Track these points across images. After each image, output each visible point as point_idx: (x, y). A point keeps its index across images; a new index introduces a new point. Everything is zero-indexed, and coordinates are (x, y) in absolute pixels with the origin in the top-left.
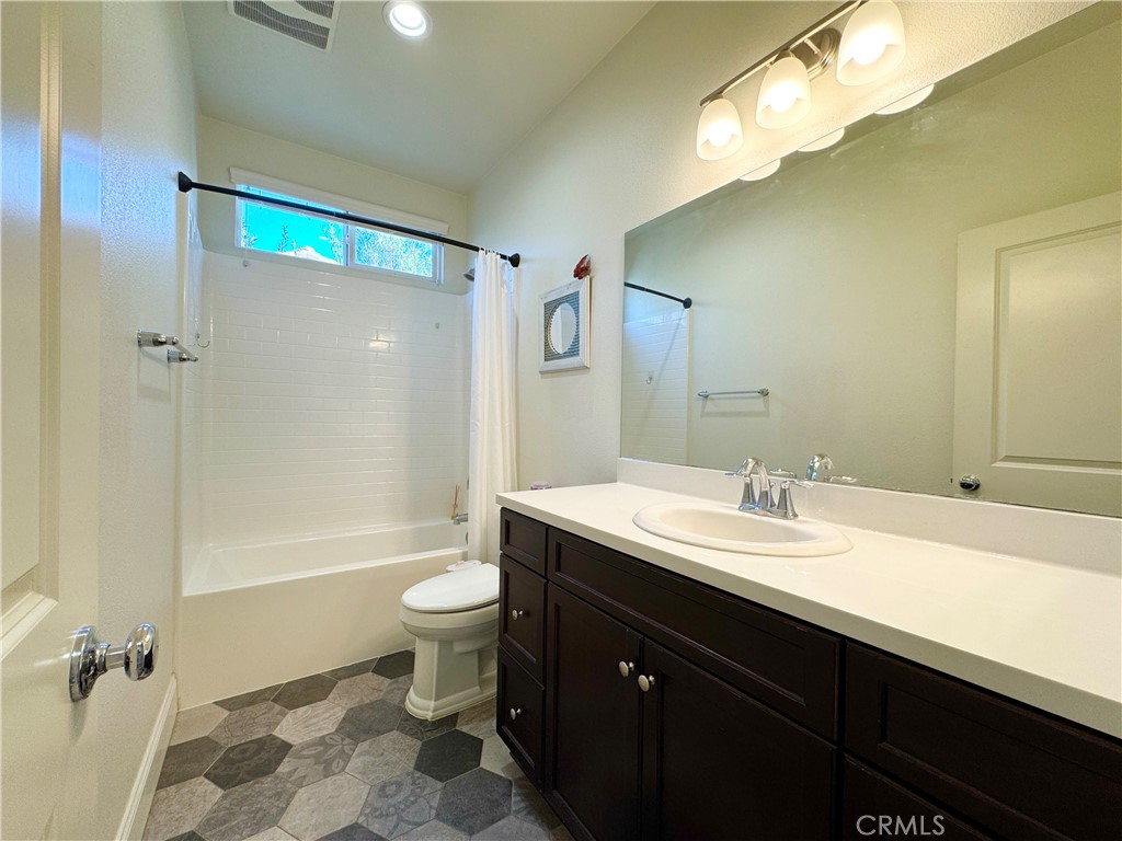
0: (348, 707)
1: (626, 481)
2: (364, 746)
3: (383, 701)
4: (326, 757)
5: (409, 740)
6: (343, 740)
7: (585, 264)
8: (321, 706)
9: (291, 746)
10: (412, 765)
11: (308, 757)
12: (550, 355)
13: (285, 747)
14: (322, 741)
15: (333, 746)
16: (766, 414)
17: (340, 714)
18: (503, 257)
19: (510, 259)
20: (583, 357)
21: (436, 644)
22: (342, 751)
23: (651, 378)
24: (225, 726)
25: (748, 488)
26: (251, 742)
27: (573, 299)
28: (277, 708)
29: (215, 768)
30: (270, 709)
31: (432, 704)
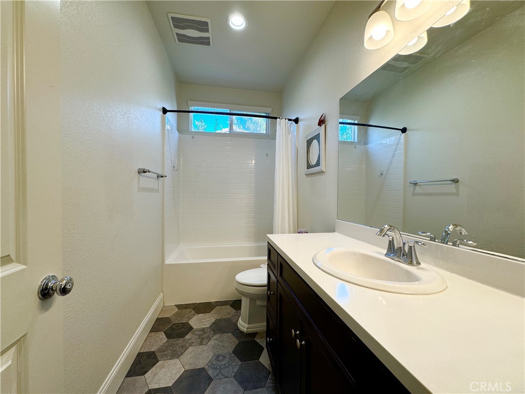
0: (217, 318)
1: (339, 232)
2: (217, 336)
3: (229, 319)
4: (203, 337)
5: (234, 339)
6: (210, 331)
7: (322, 119)
8: (208, 315)
9: (193, 328)
10: (232, 350)
11: (197, 335)
12: (309, 166)
13: (191, 328)
14: (203, 330)
15: (206, 333)
16: (457, 194)
17: (213, 320)
18: (290, 120)
19: (294, 120)
20: (322, 167)
21: (248, 299)
22: (209, 336)
23: (381, 174)
24: (176, 315)
25: (391, 243)
26: (181, 323)
27: (317, 137)
28: (193, 312)
29: (167, 330)
30: (191, 312)
31: (246, 325)
